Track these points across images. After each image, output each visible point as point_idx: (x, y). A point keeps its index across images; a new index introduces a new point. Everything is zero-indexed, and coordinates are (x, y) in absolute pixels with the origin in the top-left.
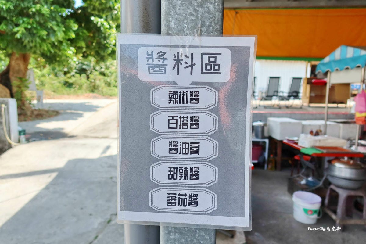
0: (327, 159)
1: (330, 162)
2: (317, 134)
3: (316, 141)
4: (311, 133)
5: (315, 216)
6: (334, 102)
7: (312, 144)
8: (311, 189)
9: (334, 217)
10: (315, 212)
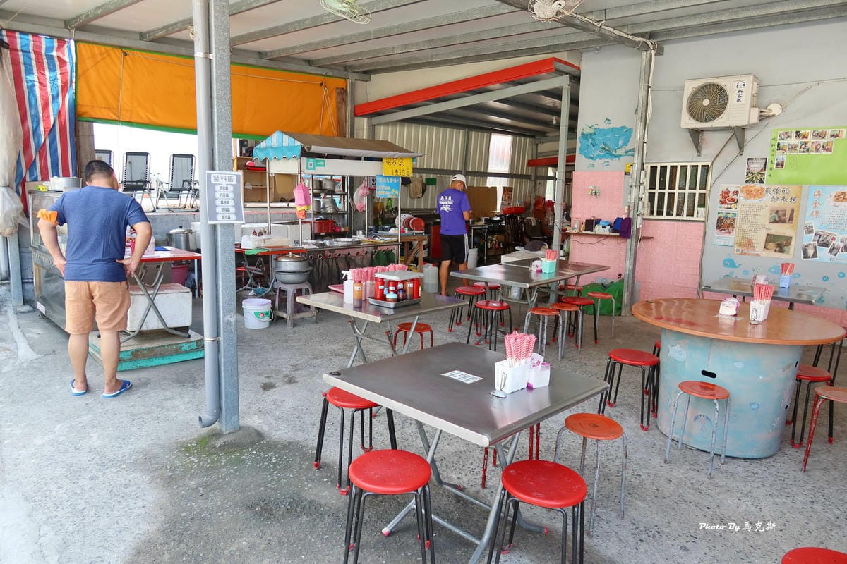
0: (274, 257)
1: (276, 259)
2: (261, 234)
3: (260, 240)
4: (255, 233)
5: (267, 319)
6: (282, 200)
7: (256, 245)
8: (261, 296)
9: (285, 315)
10: (267, 314)
